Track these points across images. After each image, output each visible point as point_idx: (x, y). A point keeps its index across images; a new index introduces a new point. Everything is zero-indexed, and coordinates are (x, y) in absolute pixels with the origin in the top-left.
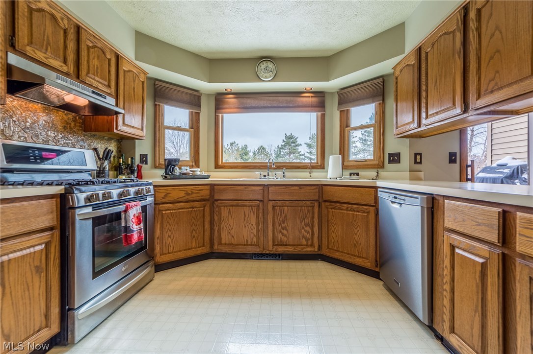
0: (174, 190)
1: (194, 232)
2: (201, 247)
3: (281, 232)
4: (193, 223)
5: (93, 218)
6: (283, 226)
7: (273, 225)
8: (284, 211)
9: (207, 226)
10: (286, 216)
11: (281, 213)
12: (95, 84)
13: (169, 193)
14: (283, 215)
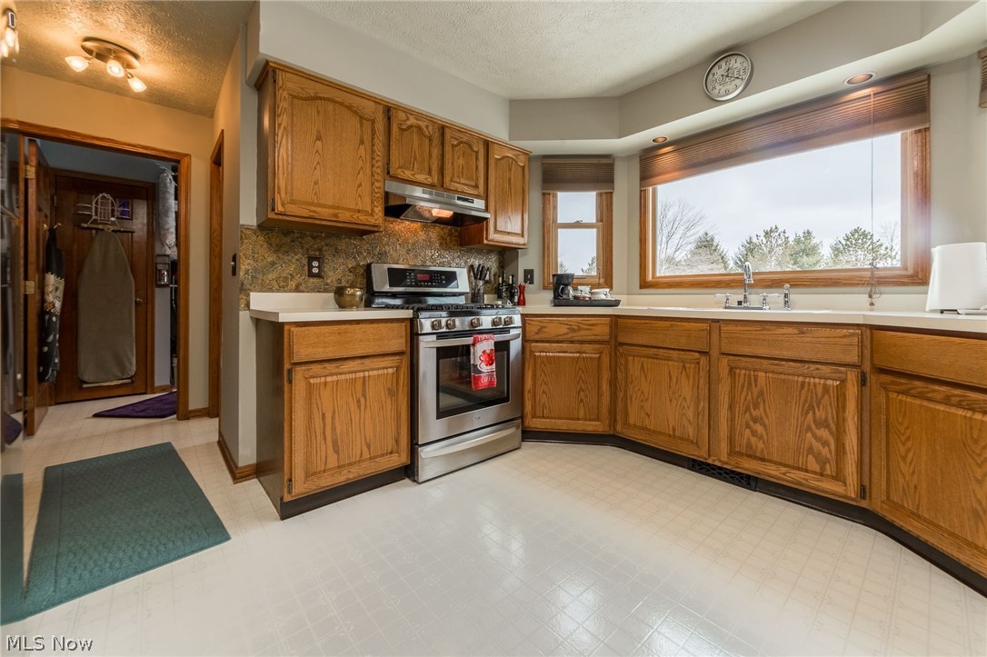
0: (551, 321)
1: (582, 393)
2: (593, 420)
3: (748, 426)
4: (581, 377)
5: (437, 348)
6: (754, 413)
7: (731, 407)
8: (756, 380)
9: (605, 387)
10: (761, 394)
11: (750, 384)
12: (460, 187)
13: (545, 327)
14: (756, 391)
